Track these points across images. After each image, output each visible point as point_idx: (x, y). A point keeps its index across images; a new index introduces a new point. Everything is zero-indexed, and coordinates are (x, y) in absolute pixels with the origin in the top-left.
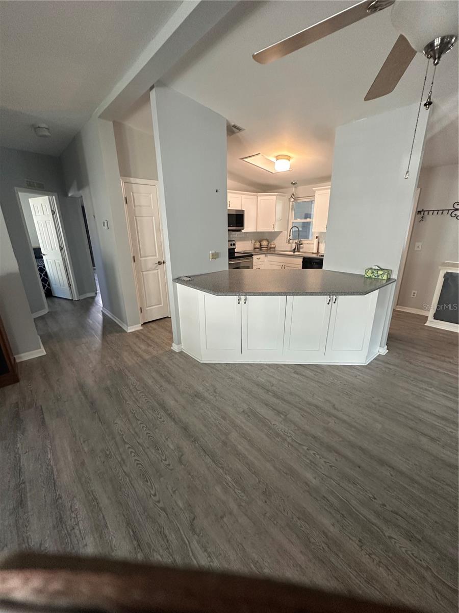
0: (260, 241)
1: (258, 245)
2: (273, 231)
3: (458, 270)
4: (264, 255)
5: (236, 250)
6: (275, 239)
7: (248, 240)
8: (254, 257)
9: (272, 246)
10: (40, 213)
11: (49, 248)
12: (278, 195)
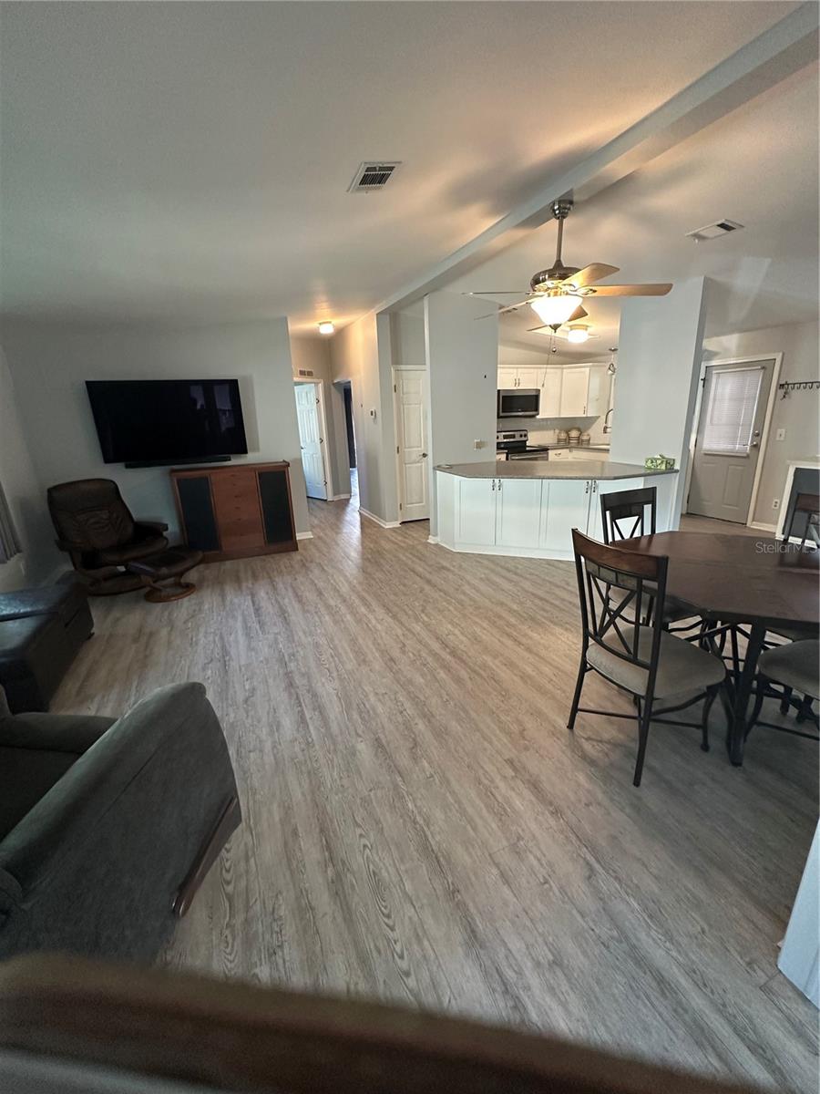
0: (567, 432)
1: (563, 436)
2: (585, 416)
3: (817, 466)
4: (567, 450)
5: (528, 444)
6: (589, 428)
7: (550, 430)
8: (550, 452)
9: (585, 438)
10: (304, 402)
11: (308, 441)
12: (593, 366)
